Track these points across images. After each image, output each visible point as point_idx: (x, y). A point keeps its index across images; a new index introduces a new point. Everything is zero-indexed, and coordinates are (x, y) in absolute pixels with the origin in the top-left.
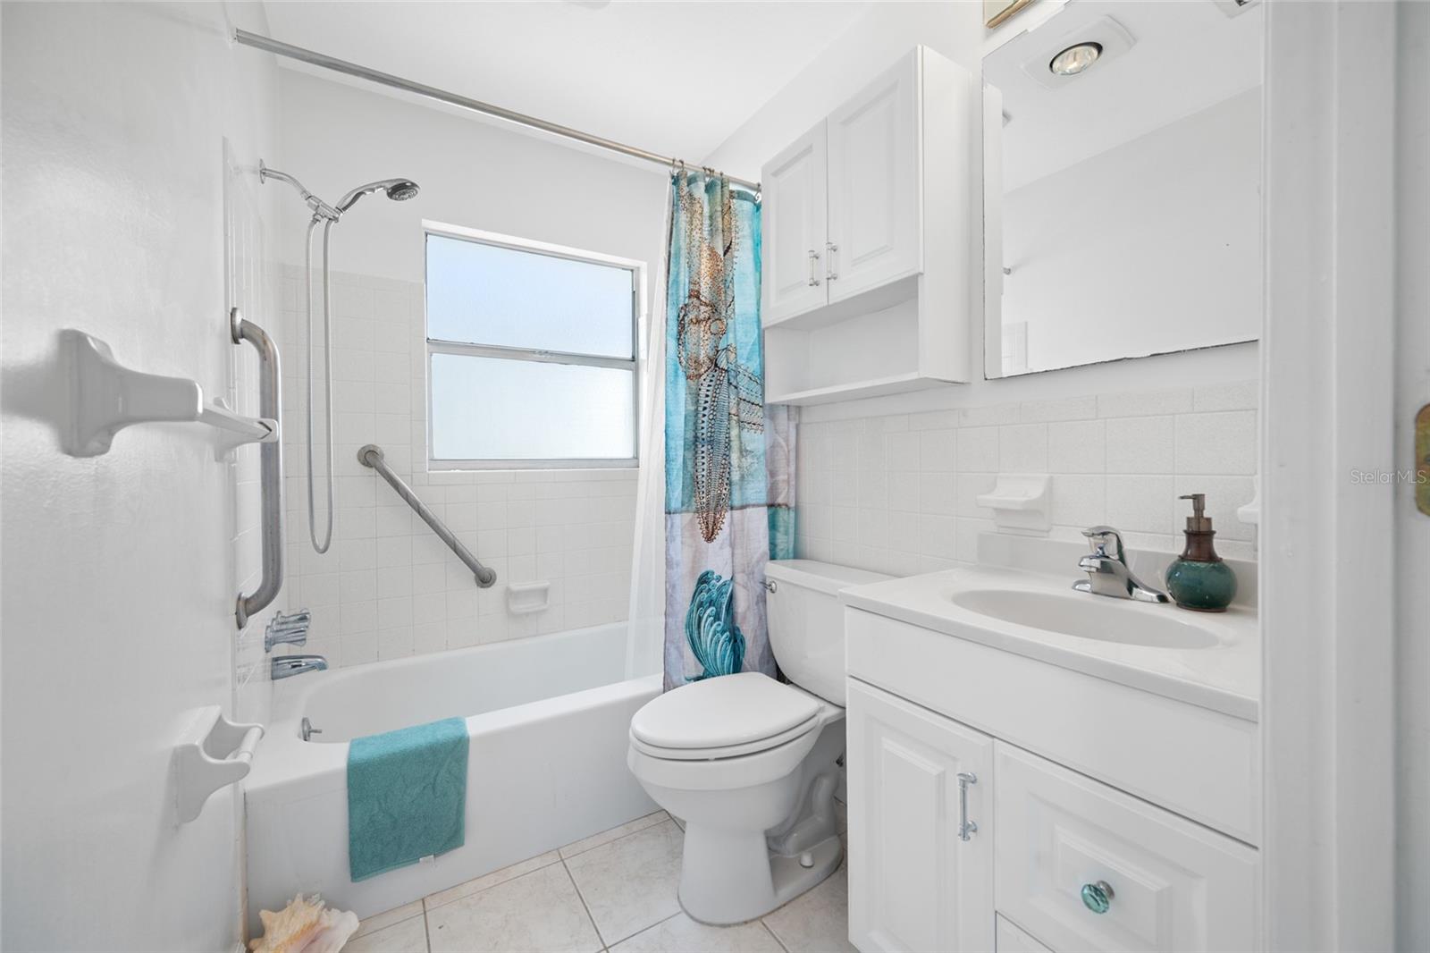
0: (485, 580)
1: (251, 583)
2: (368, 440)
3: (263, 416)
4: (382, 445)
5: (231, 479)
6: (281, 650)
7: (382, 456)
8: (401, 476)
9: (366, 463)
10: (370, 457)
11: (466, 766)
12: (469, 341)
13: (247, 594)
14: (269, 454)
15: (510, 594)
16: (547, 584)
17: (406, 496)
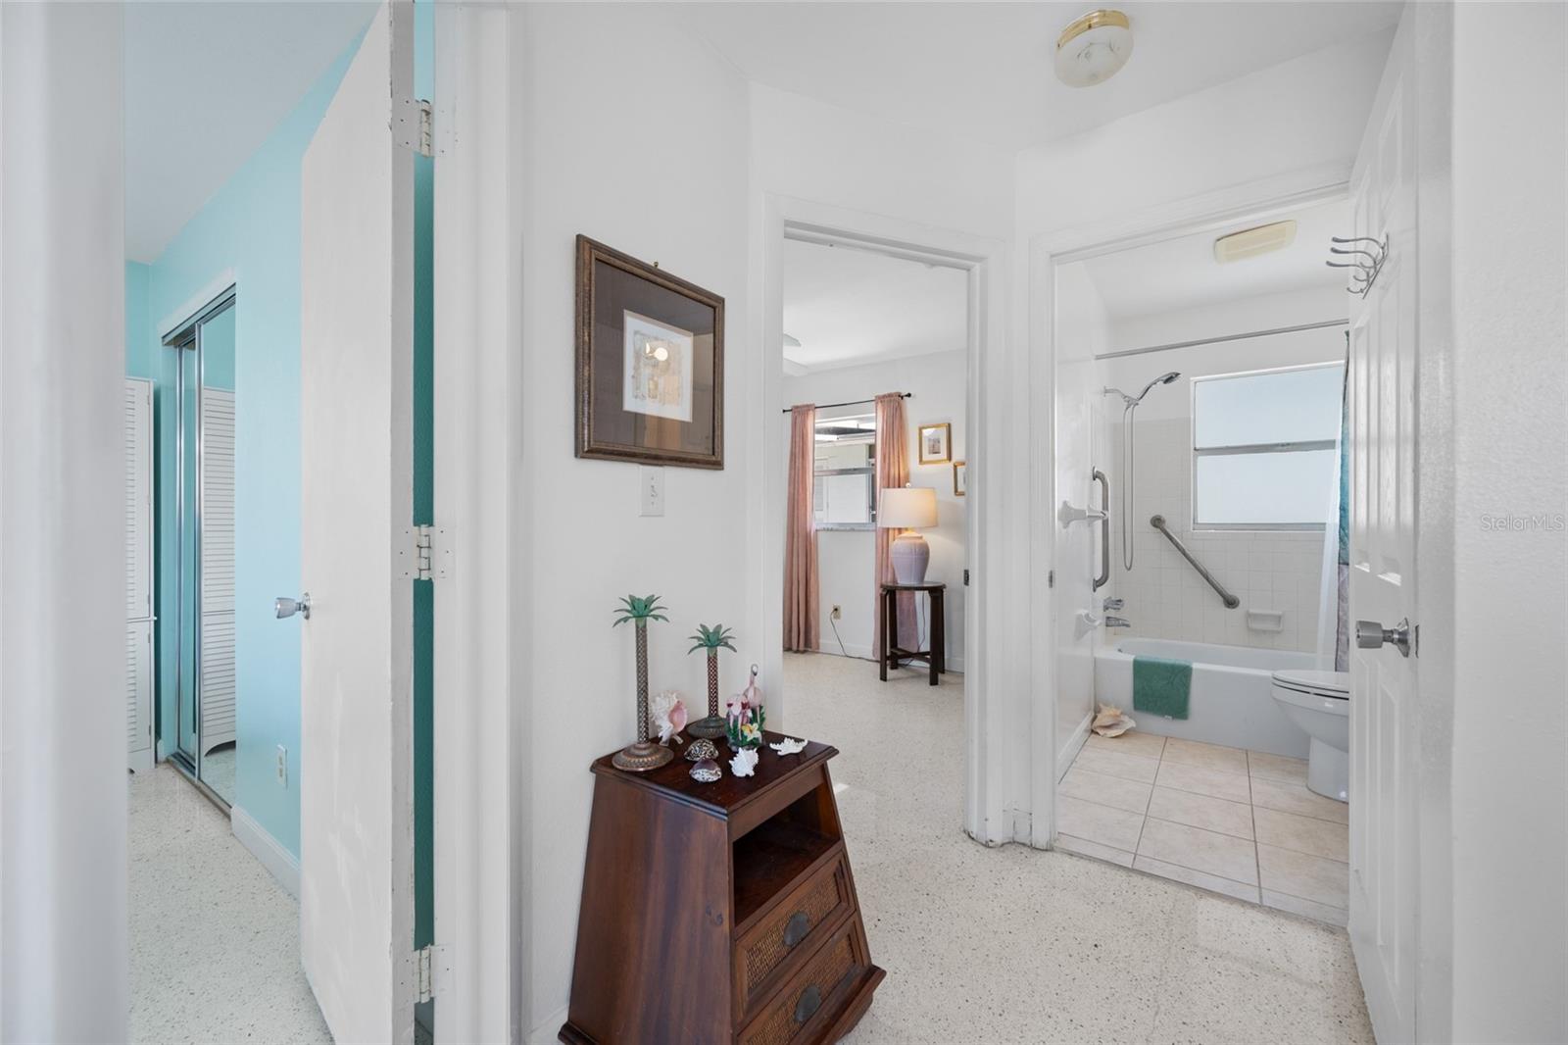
0: (1231, 603)
1: (1098, 575)
2: (1154, 513)
3: (1103, 509)
4: (1164, 516)
5: (1092, 532)
6: (1112, 613)
7: (1164, 522)
8: (1174, 533)
9: (1155, 526)
10: (1157, 522)
11: (1190, 680)
12: (1225, 445)
13: (1097, 579)
14: (1105, 523)
15: (1249, 616)
16: (1280, 613)
17: (1177, 545)
